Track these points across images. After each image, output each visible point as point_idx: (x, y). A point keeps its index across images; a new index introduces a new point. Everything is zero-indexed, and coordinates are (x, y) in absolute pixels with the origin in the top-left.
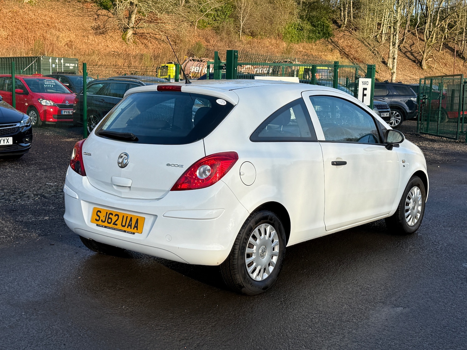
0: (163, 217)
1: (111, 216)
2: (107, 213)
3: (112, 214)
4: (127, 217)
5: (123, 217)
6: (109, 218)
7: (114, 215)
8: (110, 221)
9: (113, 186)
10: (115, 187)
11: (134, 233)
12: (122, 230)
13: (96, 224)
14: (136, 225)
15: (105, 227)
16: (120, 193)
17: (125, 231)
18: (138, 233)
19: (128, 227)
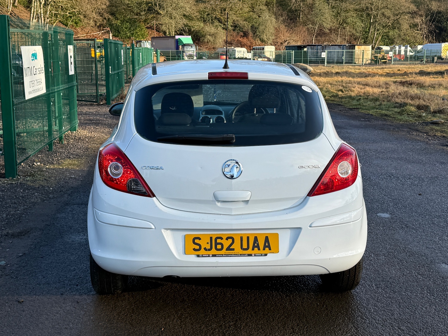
0: (309, 228)
1: (219, 241)
2: (211, 238)
3: (222, 238)
4: (248, 238)
5: (241, 238)
6: (216, 244)
7: (224, 238)
8: (219, 247)
9: (216, 203)
10: (219, 204)
11: (266, 255)
12: (244, 254)
13: (196, 256)
14: (267, 245)
15: (214, 256)
16: (231, 209)
17: (250, 255)
18: (273, 253)
19: (253, 249)
